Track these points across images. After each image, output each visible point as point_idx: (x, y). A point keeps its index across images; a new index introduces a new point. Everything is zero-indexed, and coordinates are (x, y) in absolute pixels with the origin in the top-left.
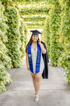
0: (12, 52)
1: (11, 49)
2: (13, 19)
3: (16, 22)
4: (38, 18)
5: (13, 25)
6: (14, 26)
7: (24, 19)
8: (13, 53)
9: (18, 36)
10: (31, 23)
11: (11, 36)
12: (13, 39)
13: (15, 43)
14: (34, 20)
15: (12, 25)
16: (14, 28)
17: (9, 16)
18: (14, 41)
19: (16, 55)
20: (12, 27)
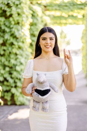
0: (10, 74)
1: (9, 66)
2: (14, 8)
3: (19, 14)
4: (72, 4)
5: (14, 20)
6: (16, 22)
7: (45, 7)
8: (13, 76)
9: (23, 42)
10: (58, 13)
11: (9, 42)
12: (13, 48)
13: (16, 54)
14: (66, 8)
15: (11, 19)
16: (15, 26)
17: (6, 3)
18: (14, 51)
19: (17, 78)
20: (12, 24)
